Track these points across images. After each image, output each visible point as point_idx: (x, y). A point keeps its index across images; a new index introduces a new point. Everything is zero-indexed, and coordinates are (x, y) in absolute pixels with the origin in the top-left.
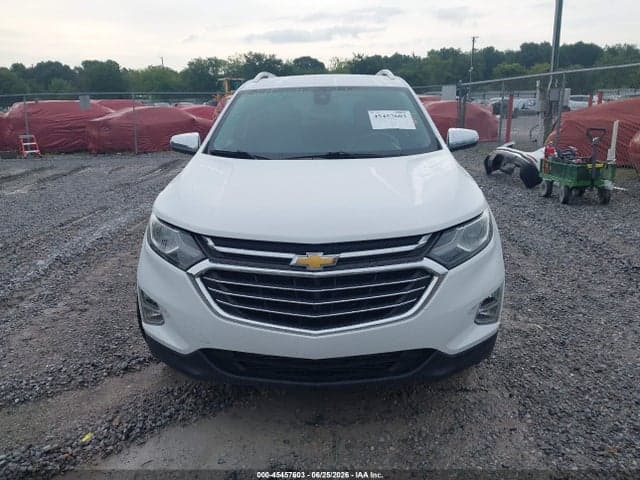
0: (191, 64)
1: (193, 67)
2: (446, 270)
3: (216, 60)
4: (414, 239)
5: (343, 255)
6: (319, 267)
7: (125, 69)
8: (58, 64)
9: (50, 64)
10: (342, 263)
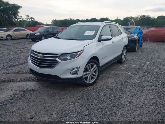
0: (124, 18)
1: (125, 19)
2: (61, 61)
3: (131, 17)
4: (57, 54)
5: (45, 55)
6: (40, 57)
7: (110, 20)
8: (95, 19)
9: (94, 19)
10: (44, 57)
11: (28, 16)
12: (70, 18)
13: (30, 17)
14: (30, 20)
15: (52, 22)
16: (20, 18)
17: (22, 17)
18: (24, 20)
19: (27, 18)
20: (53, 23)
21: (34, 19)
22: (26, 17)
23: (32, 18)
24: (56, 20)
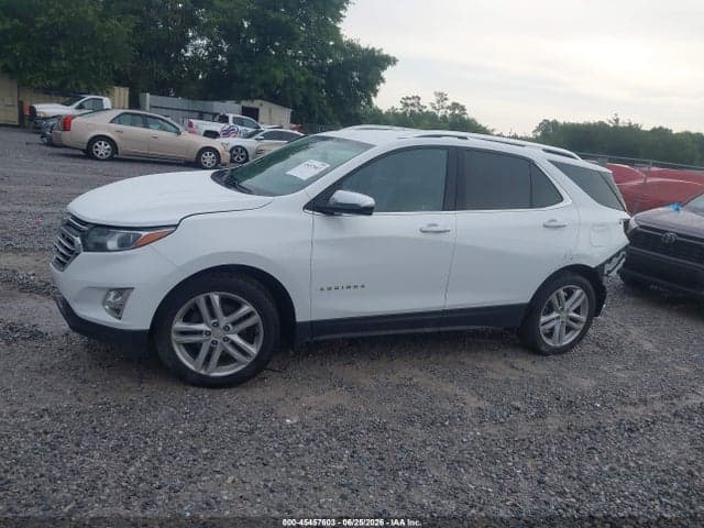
11: (442, 97)
12: (617, 121)
13: (449, 103)
14: (449, 112)
15: (538, 129)
16: (413, 101)
17: (419, 99)
18: (425, 110)
19: (437, 105)
20: (539, 134)
21: (463, 108)
22: (435, 102)
23: (455, 106)
24: (555, 124)
